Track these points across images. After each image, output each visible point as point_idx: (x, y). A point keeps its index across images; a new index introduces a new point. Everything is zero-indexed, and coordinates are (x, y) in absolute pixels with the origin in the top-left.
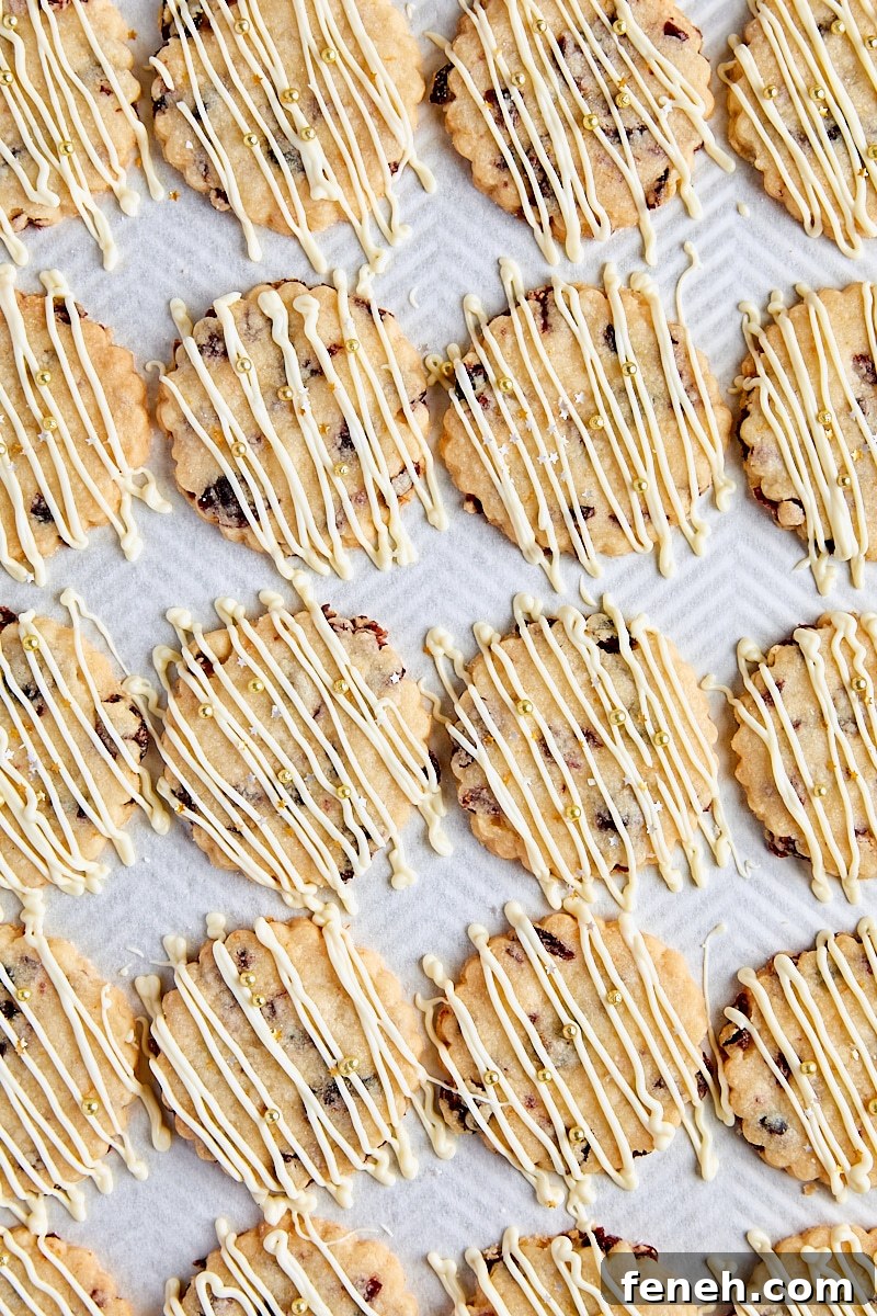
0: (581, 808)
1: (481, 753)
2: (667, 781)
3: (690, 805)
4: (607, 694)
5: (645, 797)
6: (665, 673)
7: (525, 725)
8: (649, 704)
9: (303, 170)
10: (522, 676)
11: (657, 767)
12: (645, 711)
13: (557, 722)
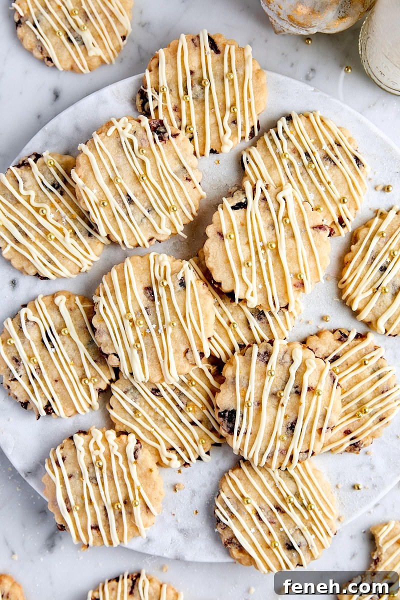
0: (279, 542)
1: (230, 523)
2: (316, 525)
3: (327, 533)
4: (284, 490)
5: (307, 533)
6: (309, 476)
7: (248, 508)
8: (304, 492)
9: (84, 44)
10: (244, 485)
11: (310, 519)
12: (302, 495)
13: (263, 505)
